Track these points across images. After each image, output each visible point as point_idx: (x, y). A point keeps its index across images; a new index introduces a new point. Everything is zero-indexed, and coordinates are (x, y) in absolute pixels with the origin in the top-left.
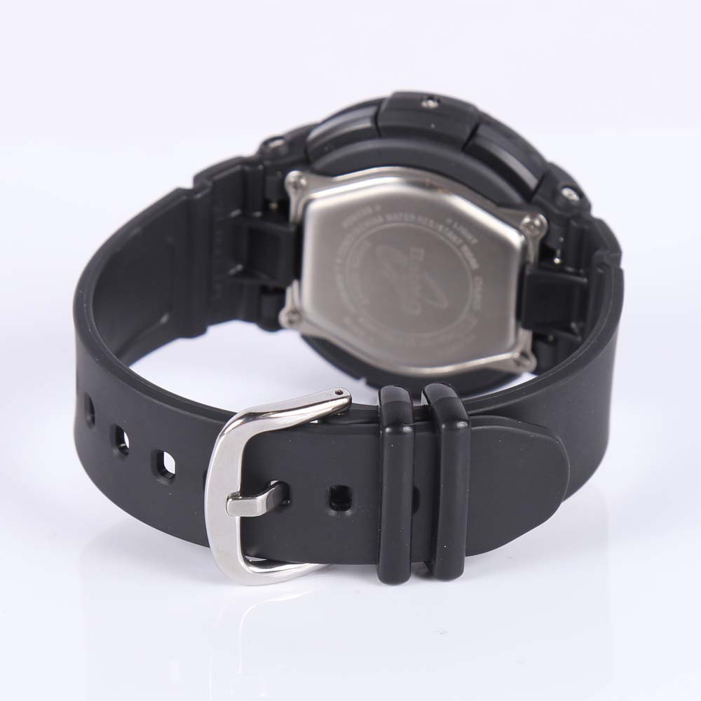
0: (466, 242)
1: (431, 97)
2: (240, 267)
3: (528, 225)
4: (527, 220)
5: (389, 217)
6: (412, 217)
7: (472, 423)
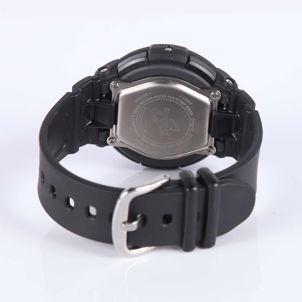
0: (188, 104)
1: (169, 46)
2: (90, 122)
3: (213, 96)
4: (212, 93)
5: (155, 97)
6: (165, 96)
7: (220, 184)
